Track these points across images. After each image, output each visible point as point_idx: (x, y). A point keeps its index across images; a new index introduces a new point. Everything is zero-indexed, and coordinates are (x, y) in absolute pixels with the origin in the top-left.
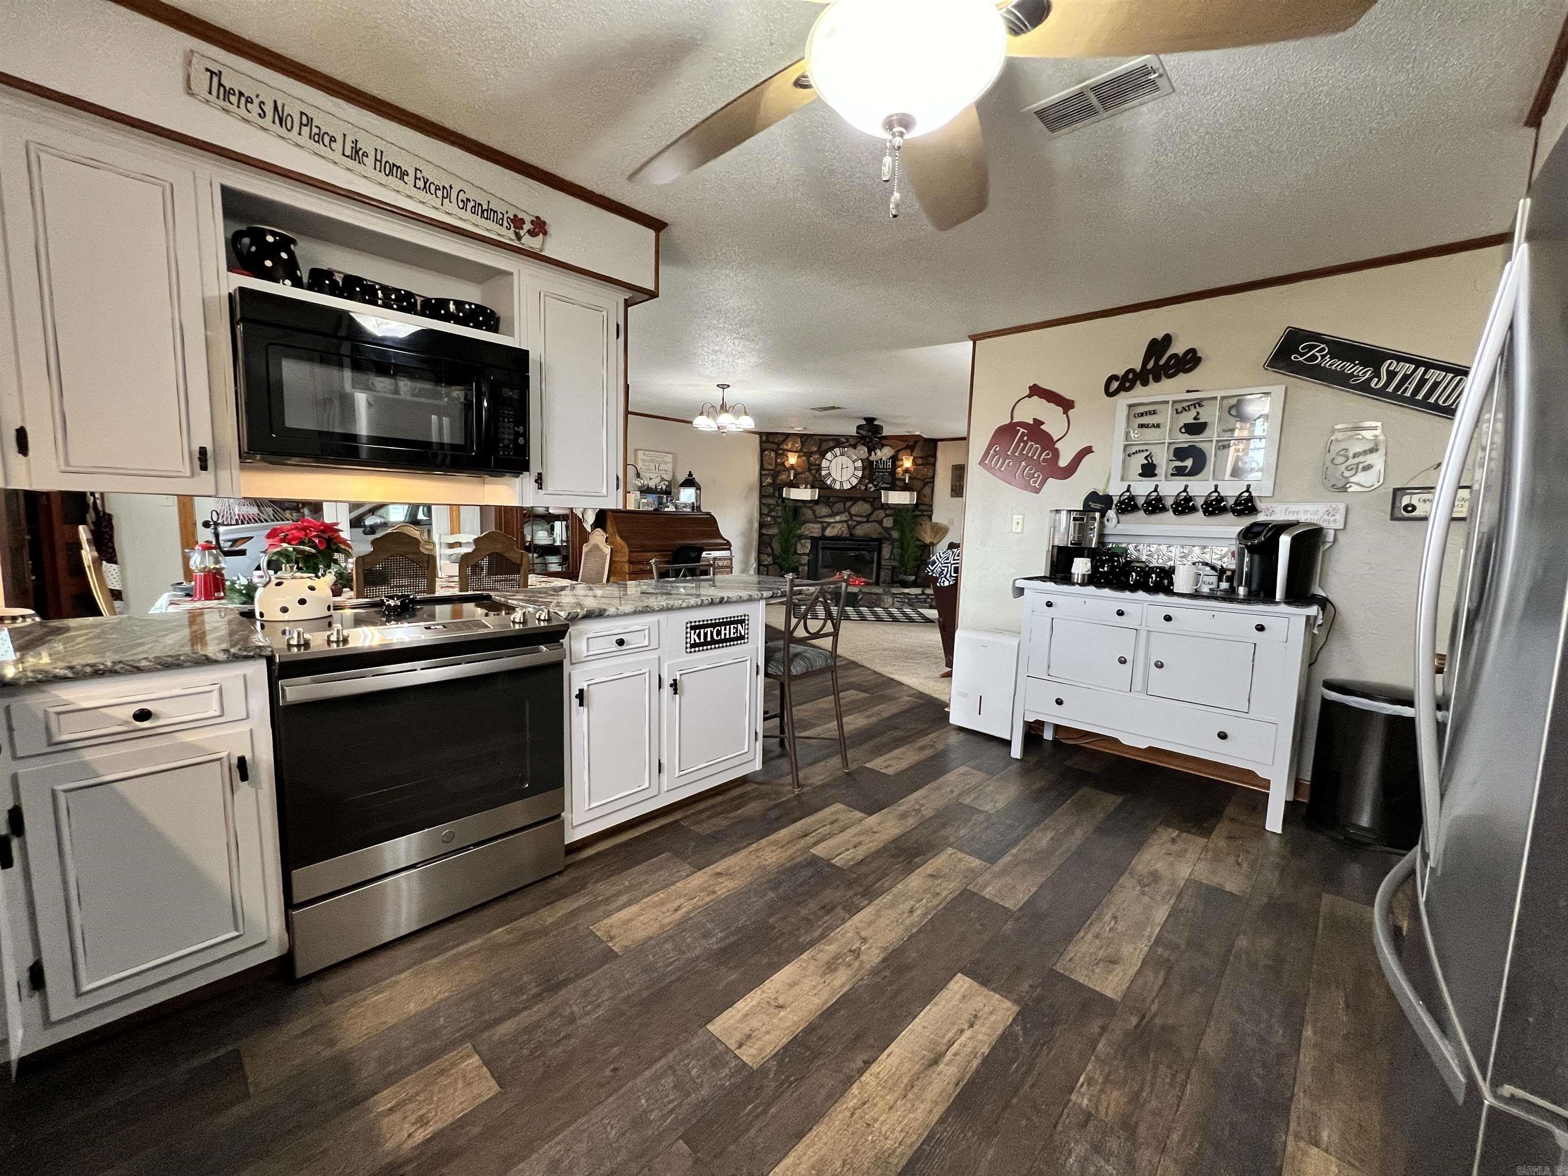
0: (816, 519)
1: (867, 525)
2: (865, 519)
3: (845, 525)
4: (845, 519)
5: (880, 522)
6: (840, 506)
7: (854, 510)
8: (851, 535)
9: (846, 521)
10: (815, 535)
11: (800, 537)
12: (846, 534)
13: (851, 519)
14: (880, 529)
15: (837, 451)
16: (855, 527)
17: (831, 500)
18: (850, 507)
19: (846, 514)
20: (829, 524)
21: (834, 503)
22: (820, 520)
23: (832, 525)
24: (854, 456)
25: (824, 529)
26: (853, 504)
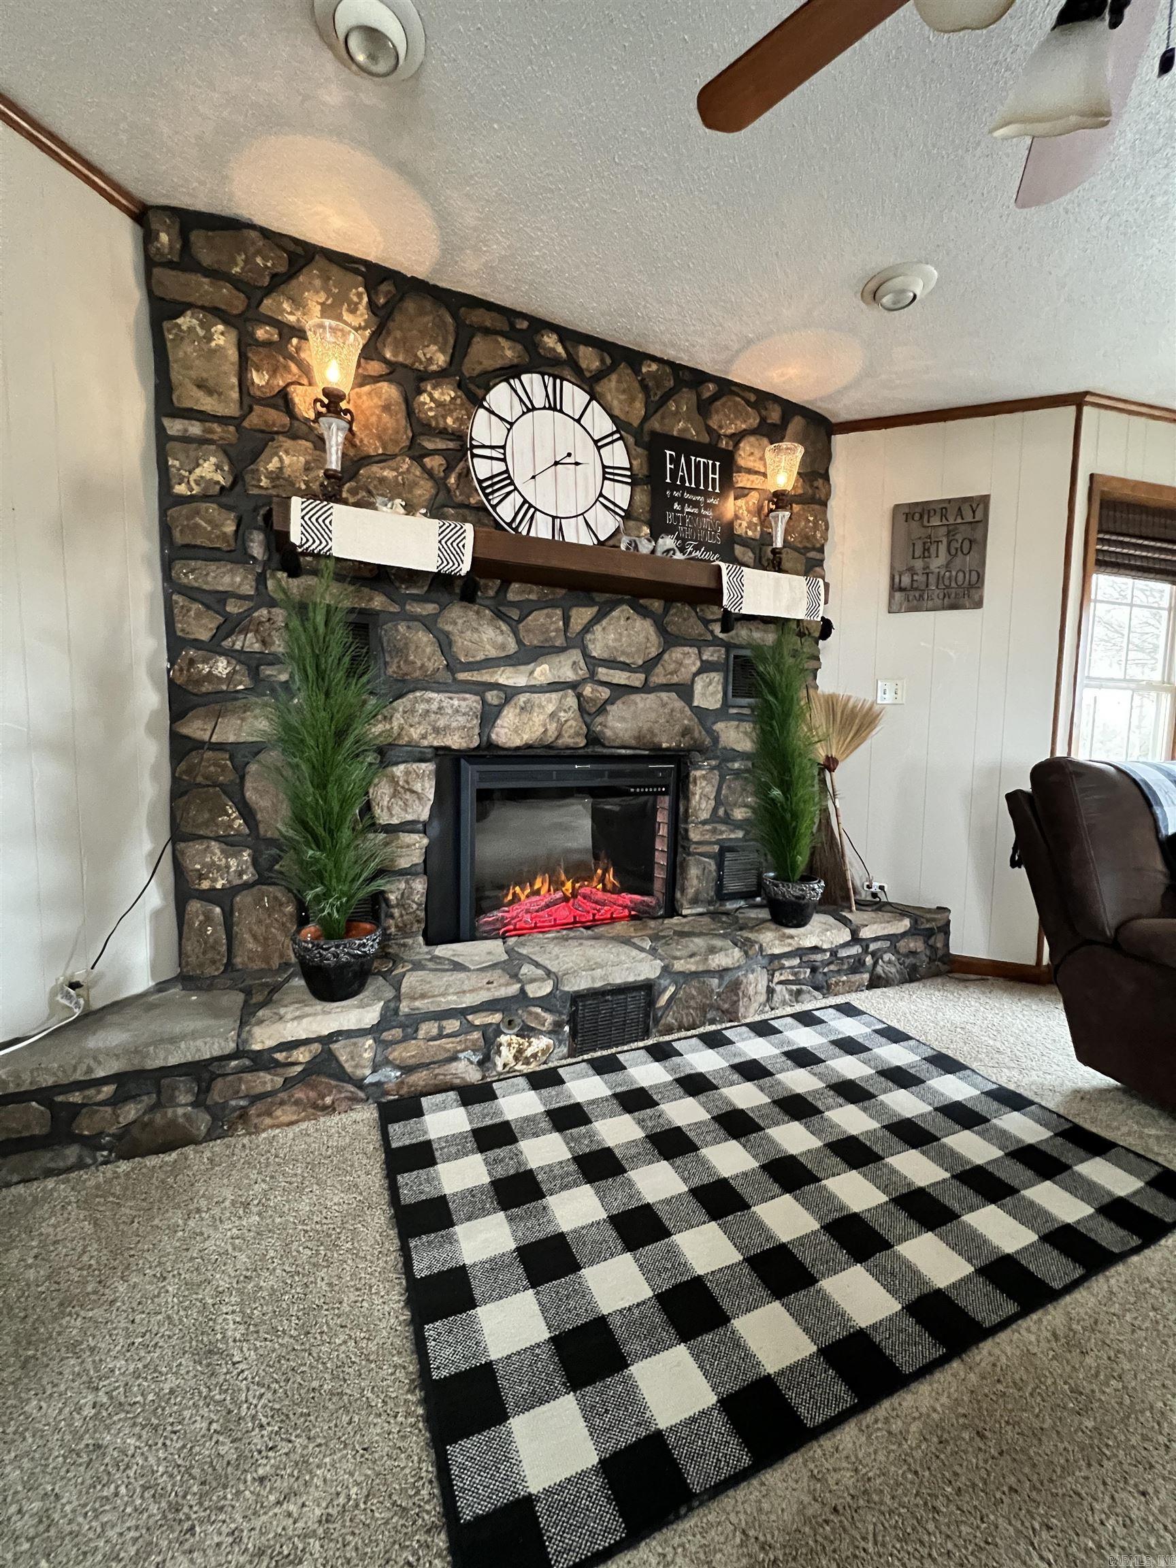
0: (454, 674)
1: (644, 703)
2: (637, 680)
3: (571, 701)
4: (569, 675)
5: (685, 691)
6: (545, 622)
8: (593, 739)
9: (574, 686)
10: (455, 741)
11: (387, 754)
12: (572, 735)
13: (592, 677)
14: (680, 719)
15: (533, 382)
16: (602, 710)
18: (587, 629)
19: (576, 655)
20: (510, 693)
21: (527, 609)
22: (462, 676)
23: (523, 698)
24: (601, 424)
25: (488, 717)
26: (596, 620)
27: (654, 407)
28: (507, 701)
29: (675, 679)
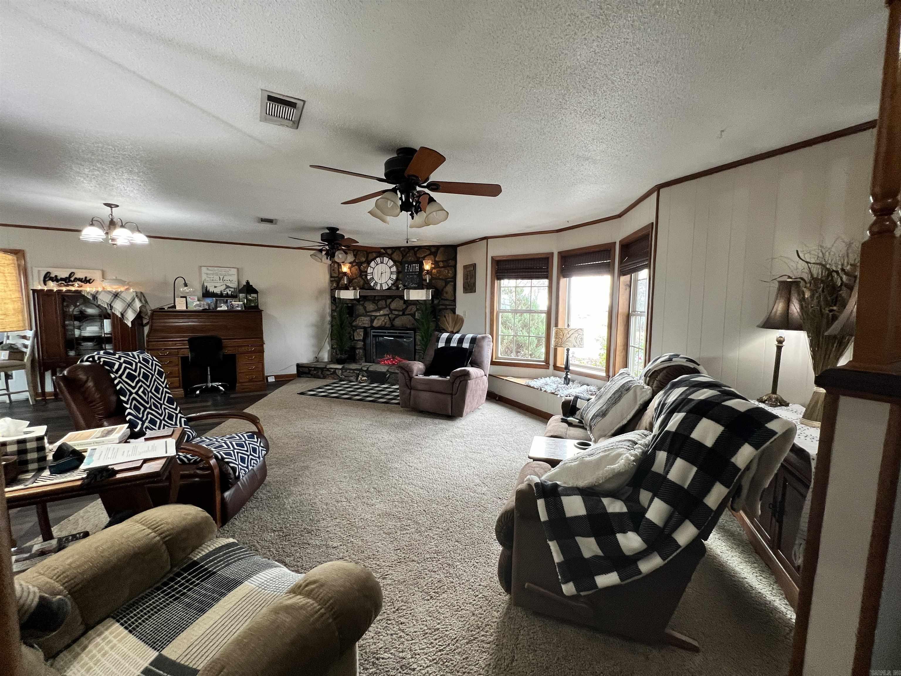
0: (366, 313)
1: (404, 318)
2: (401, 313)
3: (387, 318)
4: (387, 313)
5: (413, 315)
6: (382, 303)
7: (393, 306)
8: (392, 325)
9: (388, 315)
10: (366, 326)
11: (357, 327)
12: (388, 324)
13: (391, 313)
14: (413, 321)
15: (378, 260)
16: (394, 320)
17: (376, 298)
18: (390, 303)
19: (387, 309)
20: (376, 317)
21: (379, 300)
22: (368, 314)
23: (378, 318)
24: (391, 263)
25: (372, 321)
26: (392, 301)
27: (403, 256)
28: (376, 318)
29: (410, 313)
